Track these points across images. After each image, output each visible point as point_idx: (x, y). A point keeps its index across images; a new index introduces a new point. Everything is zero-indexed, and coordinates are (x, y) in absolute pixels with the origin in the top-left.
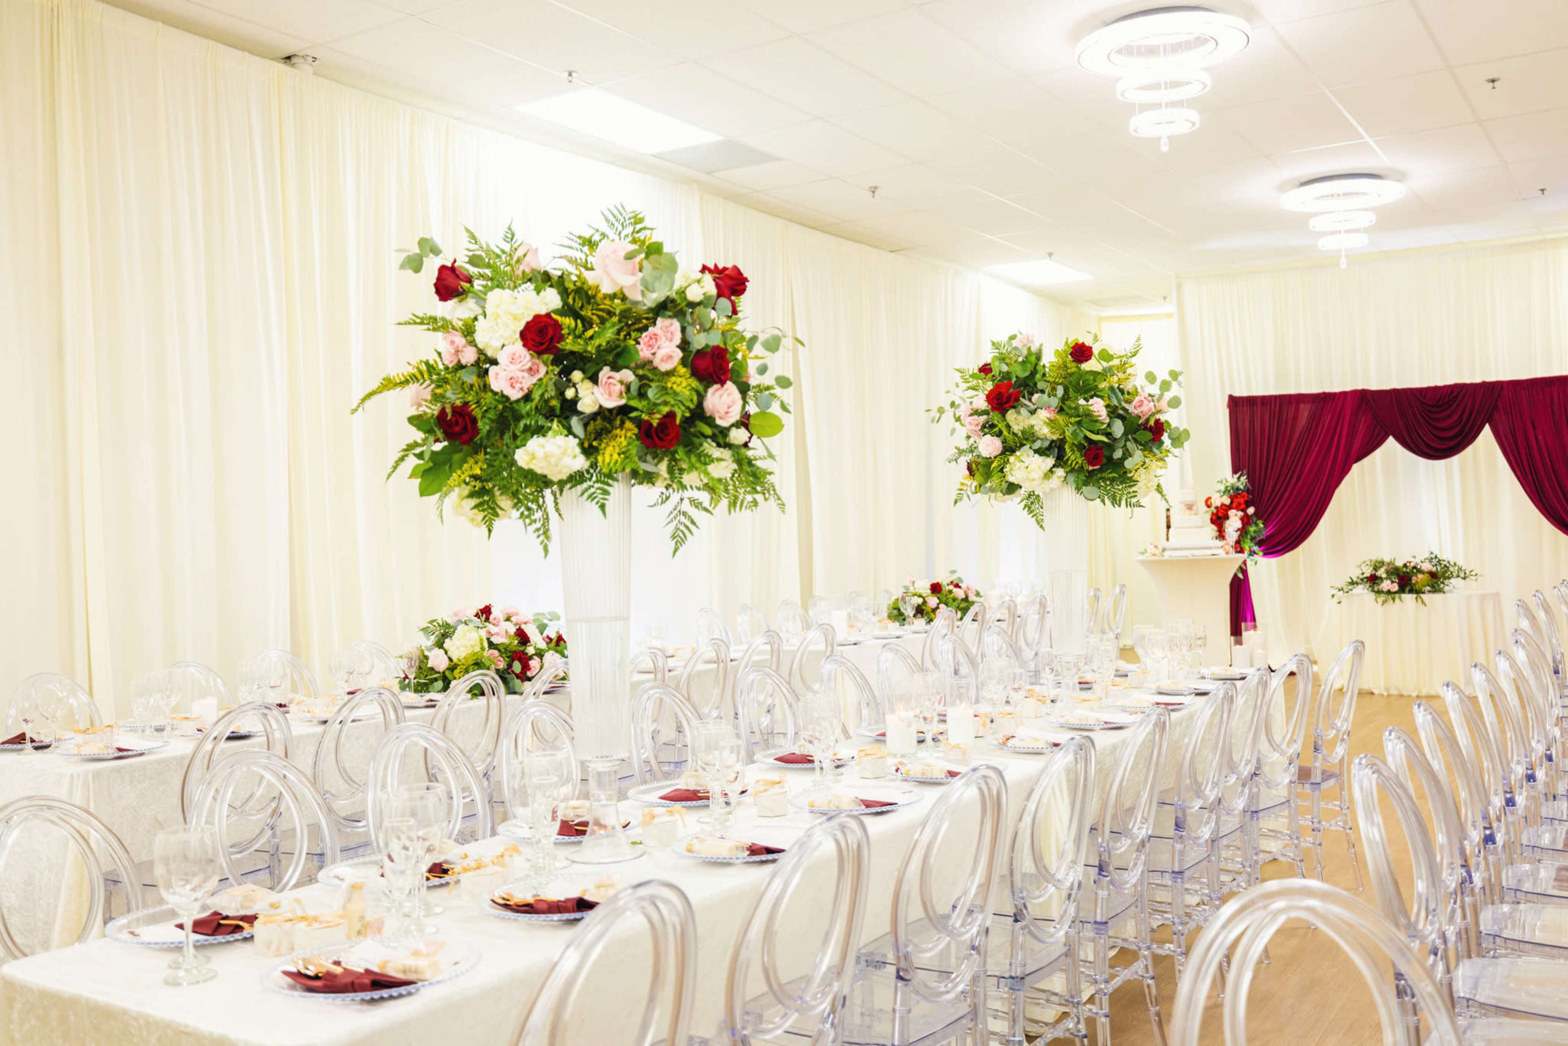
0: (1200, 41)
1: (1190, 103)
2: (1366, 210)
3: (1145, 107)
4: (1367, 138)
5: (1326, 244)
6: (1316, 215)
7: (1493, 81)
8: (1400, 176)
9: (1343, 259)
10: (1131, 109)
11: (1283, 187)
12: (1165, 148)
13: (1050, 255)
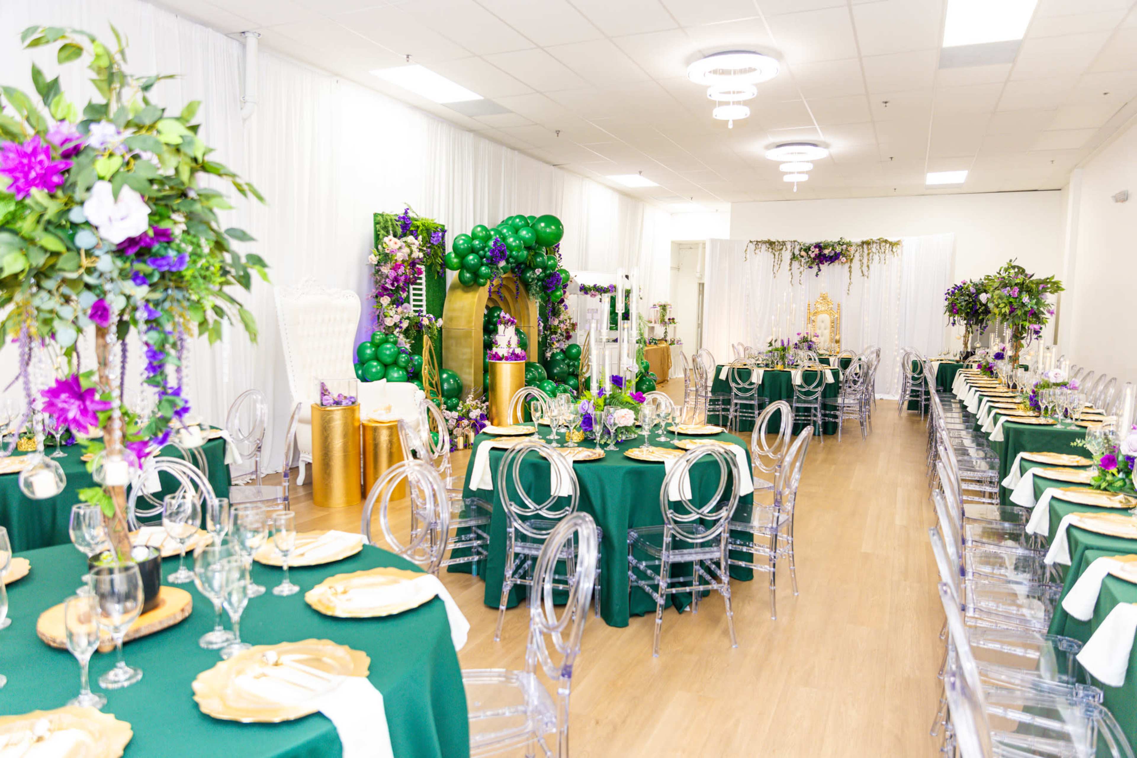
0: (751, 70)
1: (746, 103)
2: (808, 162)
3: (721, 104)
4: (817, 127)
5: (787, 179)
6: (784, 162)
7: (886, 103)
8: (826, 146)
9: (795, 187)
10: (713, 104)
11: (768, 147)
12: (730, 126)
13: (640, 172)
